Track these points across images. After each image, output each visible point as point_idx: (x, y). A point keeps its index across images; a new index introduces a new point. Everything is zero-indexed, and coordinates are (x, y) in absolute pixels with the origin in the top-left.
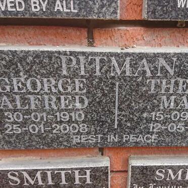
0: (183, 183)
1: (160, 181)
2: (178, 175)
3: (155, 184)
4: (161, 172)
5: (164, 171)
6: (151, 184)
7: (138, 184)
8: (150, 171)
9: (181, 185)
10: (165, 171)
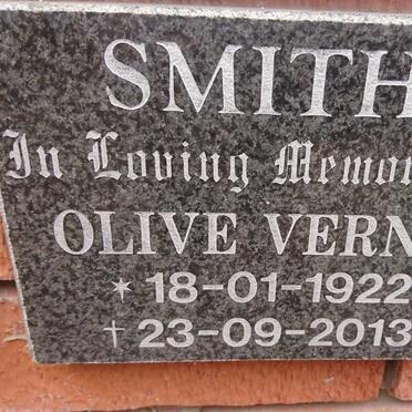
0: (253, 135)
1: (136, 117)
2: (218, 81)
3: (114, 136)
4: (126, 56)
5: (141, 49)
6: (92, 135)
7: (31, 133)
8: (69, 50)
9: (240, 148)
10: (150, 50)
